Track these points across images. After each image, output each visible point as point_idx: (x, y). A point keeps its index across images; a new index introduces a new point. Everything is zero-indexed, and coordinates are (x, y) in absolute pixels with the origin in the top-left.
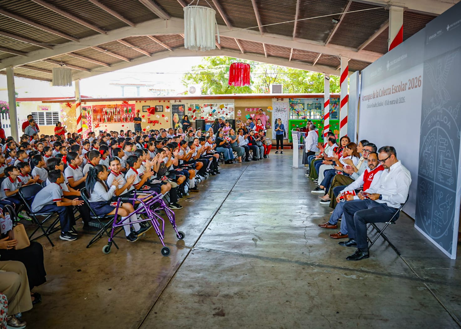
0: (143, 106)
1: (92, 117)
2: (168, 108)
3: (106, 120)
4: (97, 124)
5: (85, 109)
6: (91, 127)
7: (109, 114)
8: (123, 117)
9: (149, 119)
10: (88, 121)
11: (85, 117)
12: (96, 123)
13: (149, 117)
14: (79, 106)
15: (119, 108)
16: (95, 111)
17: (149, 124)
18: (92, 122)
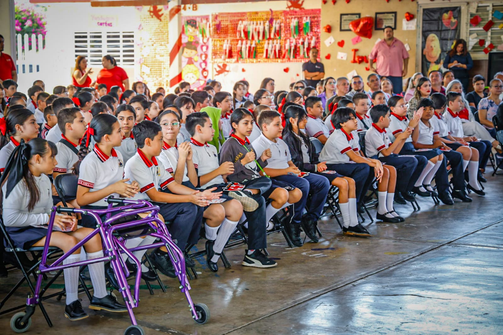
0: (342, 15)
1: (211, 44)
2: (410, 17)
3: (245, 53)
4: (221, 65)
5: (192, 23)
6: (207, 71)
7: (253, 38)
8: (287, 47)
9: (356, 51)
10: (201, 55)
11: (193, 45)
12: (220, 61)
13: (356, 47)
14: (177, 15)
15: (278, 21)
16: (219, 29)
17: (356, 65)
18: (209, 60)
